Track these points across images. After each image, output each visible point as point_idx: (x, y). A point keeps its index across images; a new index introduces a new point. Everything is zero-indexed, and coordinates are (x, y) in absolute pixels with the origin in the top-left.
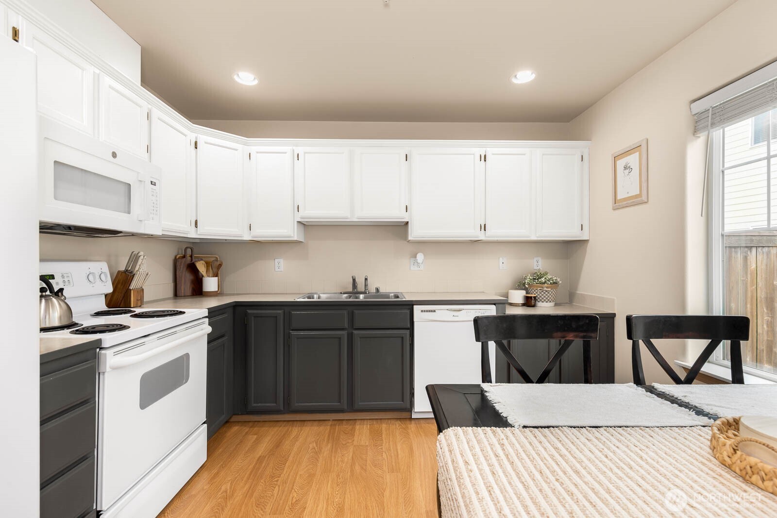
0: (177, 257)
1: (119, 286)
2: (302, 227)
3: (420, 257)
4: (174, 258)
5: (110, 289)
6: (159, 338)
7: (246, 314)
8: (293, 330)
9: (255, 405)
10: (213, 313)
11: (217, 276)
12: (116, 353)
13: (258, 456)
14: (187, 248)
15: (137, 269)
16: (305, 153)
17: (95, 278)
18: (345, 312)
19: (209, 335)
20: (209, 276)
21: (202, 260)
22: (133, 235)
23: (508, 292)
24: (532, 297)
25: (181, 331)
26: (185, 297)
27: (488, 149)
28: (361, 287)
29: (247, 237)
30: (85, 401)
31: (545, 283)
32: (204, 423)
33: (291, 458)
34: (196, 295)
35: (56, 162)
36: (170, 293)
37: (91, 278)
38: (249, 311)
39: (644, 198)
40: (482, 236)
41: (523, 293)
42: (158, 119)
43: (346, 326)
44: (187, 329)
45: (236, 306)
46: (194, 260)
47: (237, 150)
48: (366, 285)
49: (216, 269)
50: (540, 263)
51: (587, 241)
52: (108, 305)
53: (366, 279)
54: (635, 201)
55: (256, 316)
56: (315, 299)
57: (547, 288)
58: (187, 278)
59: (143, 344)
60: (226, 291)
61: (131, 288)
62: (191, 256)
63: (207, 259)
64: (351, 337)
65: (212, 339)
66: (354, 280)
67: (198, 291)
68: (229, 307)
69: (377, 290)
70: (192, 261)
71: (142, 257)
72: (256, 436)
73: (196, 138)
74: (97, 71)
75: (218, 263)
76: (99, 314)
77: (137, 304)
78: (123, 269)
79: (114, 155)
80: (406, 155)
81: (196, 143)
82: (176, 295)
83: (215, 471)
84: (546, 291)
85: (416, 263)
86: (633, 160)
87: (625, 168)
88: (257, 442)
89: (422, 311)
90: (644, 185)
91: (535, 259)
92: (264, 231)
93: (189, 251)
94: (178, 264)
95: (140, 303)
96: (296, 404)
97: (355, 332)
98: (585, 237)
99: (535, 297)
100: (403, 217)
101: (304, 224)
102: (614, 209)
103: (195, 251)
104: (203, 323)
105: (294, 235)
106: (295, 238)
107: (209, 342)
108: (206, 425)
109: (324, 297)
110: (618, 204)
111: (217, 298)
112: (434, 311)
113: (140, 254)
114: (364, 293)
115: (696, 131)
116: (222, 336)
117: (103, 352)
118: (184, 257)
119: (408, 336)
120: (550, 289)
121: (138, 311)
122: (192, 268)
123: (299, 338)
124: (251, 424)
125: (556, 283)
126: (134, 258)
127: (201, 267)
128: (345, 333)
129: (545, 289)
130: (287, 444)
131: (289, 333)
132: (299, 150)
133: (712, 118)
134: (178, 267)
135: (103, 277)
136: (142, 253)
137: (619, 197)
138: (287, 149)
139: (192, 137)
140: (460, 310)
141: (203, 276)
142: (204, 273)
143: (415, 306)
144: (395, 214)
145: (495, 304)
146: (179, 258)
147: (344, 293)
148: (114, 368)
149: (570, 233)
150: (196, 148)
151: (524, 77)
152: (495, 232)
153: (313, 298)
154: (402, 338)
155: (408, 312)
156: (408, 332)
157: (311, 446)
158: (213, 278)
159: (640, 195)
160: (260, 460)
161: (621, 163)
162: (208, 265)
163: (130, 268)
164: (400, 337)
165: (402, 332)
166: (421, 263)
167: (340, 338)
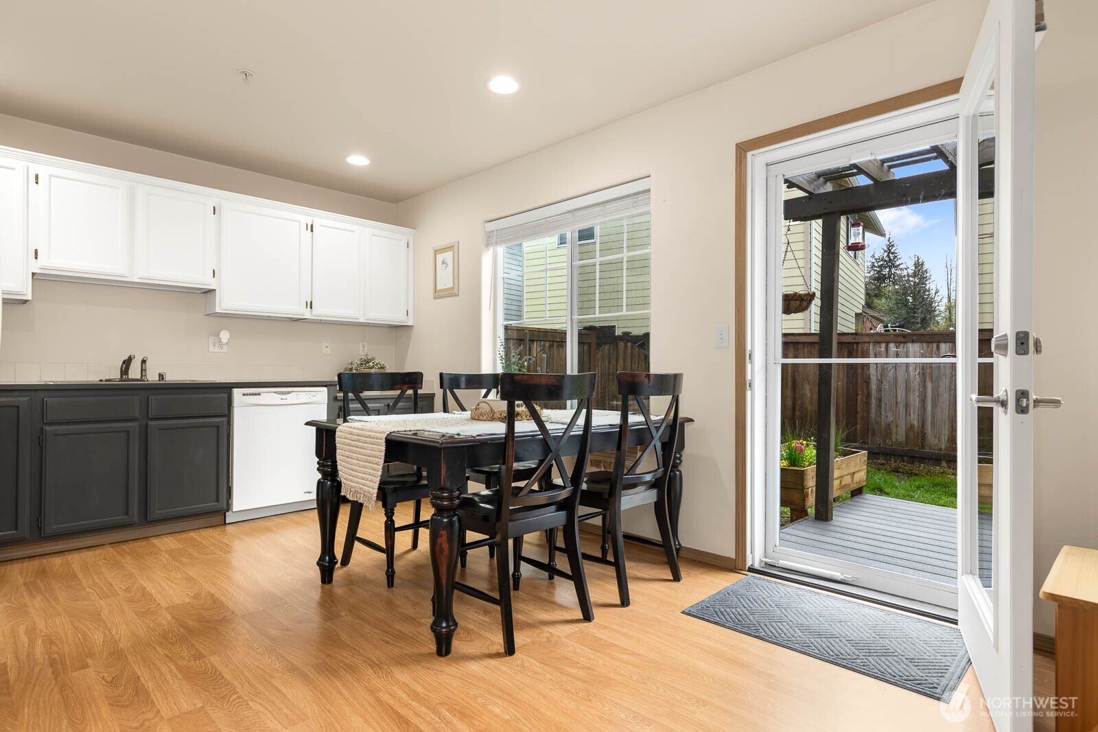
3: (225, 336)
8: (47, 424)
16: (50, 176)
18: (136, 397)
27: (315, 218)
39: (456, 291)
40: (307, 314)
43: (137, 414)
48: (142, 370)
50: (366, 348)
51: (412, 327)
53: (145, 361)
54: (450, 293)
64: (145, 433)
69: (161, 376)
80: (214, 207)
85: (217, 344)
86: (448, 256)
87: (443, 263)
89: (244, 395)
90: (456, 281)
91: (362, 343)
96: (54, 526)
97: (152, 423)
98: (410, 323)
100: (207, 282)
102: (434, 298)
105: (27, 291)
106: (29, 298)
110: (439, 294)
112: (259, 394)
115: (488, 245)
119: (225, 425)
125: (384, 368)
128: (135, 424)
131: (42, 429)
132: (38, 169)
133: (496, 239)
137: (438, 288)
138: (19, 164)
140: (289, 393)
143: (234, 390)
145: (325, 386)
149: (398, 317)
151: (358, 161)
154: (217, 427)
155: (226, 395)
156: (225, 419)
159: (453, 289)
161: (440, 257)
164: (214, 426)
165: (217, 420)
166: (227, 343)
167: (128, 432)
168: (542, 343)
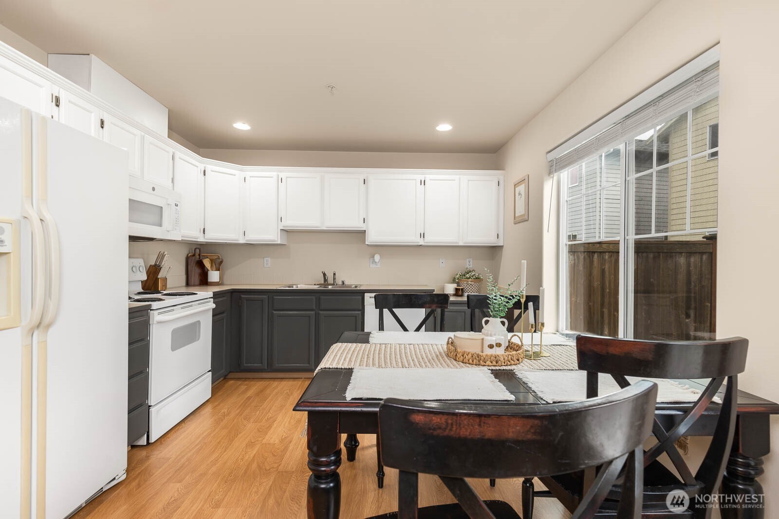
0: (189, 255)
1: (151, 276)
2: (285, 233)
3: (377, 258)
4: (185, 256)
5: (144, 277)
6: (182, 308)
7: (240, 298)
8: (275, 310)
9: (246, 365)
10: (216, 295)
11: (219, 270)
12: (159, 314)
13: (247, 396)
14: (196, 249)
15: (163, 264)
16: (287, 177)
17: (136, 270)
18: (314, 298)
19: (213, 310)
20: (212, 270)
21: (207, 258)
22: (161, 240)
23: (444, 285)
24: (459, 289)
25: (195, 305)
26: (194, 285)
27: (426, 176)
28: (330, 281)
29: (242, 241)
30: (142, 339)
31: (470, 278)
32: (209, 371)
33: (270, 398)
34: (203, 285)
35: (130, 200)
36: (184, 283)
37: (134, 269)
38: (243, 296)
39: (527, 217)
40: (421, 242)
41: (455, 286)
42: (180, 158)
43: (314, 308)
44: (199, 304)
45: (233, 292)
46: (201, 258)
47: (235, 175)
48: (334, 279)
49: (218, 265)
50: (471, 263)
51: (503, 246)
52: (143, 289)
53: (334, 274)
54: (523, 219)
55: (248, 300)
56: (295, 287)
57: (471, 282)
58: (196, 272)
59: (173, 310)
60: (225, 282)
61: (159, 277)
62: (199, 255)
63: (211, 258)
64: (317, 316)
65: (216, 313)
66: (324, 275)
67: (204, 282)
68: (228, 293)
69: (343, 282)
70: (200, 258)
71: (166, 256)
72: (246, 386)
73: (205, 167)
74: (143, 134)
75: (220, 260)
76: (139, 293)
77: (163, 289)
78: (153, 264)
79: (154, 189)
80: (364, 180)
81: (204, 172)
82: (188, 284)
83: (216, 404)
84: (471, 284)
85: (374, 263)
86: (522, 188)
87: (519, 194)
88: (247, 390)
89: (371, 297)
90: (527, 207)
91: (468, 260)
92: (255, 236)
93: (198, 251)
94: (189, 261)
95: (165, 287)
96: (277, 365)
97: (321, 312)
98: (500, 243)
99: (462, 289)
100: (360, 226)
101: (287, 231)
102: (514, 224)
103: (202, 251)
104: (209, 302)
105: (278, 239)
106: (279, 242)
107: (213, 316)
108: (211, 373)
109: (302, 286)
110: (517, 220)
111: (218, 287)
113: (165, 254)
114: (333, 285)
115: (550, 173)
116: (223, 313)
117: (152, 312)
118: (194, 255)
119: (360, 316)
120: (473, 283)
121: (165, 292)
122: (200, 264)
123: (279, 316)
124: (243, 380)
125: (479, 279)
126: (161, 257)
127: (207, 263)
128: (313, 313)
129: (470, 283)
130: (268, 391)
131: (272, 313)
132: (282, 175)
133: (556, 166)
134: (189, 263)
135: (141, 269)
136: (166, 253)
138: (275, 174)
139: (202, 167)
141: (208, 270)
142: (209, 268)
143: (365, 294)
144: (355, 224)
146: (190, 256)
147: (318, 285)
148: (159, 322)
149: (491, 240)
150: (205, 175)
151: (444, 128)
152: (432, 239)
153: (293, 287)
154: (356, 316)
155: (360, 297)
156: (359, 312)
157: (285, 392)
158: (216, 272)
159: (525, 215)
160: (249, 398)
161: (517, 190)
162: (212, 261)
163: (158, 263)
164: (354, 316)
165: (357, 312)
166: (379, 262)
167: (310, 316)
168: (645, 255)
